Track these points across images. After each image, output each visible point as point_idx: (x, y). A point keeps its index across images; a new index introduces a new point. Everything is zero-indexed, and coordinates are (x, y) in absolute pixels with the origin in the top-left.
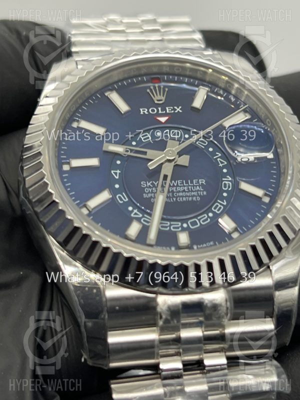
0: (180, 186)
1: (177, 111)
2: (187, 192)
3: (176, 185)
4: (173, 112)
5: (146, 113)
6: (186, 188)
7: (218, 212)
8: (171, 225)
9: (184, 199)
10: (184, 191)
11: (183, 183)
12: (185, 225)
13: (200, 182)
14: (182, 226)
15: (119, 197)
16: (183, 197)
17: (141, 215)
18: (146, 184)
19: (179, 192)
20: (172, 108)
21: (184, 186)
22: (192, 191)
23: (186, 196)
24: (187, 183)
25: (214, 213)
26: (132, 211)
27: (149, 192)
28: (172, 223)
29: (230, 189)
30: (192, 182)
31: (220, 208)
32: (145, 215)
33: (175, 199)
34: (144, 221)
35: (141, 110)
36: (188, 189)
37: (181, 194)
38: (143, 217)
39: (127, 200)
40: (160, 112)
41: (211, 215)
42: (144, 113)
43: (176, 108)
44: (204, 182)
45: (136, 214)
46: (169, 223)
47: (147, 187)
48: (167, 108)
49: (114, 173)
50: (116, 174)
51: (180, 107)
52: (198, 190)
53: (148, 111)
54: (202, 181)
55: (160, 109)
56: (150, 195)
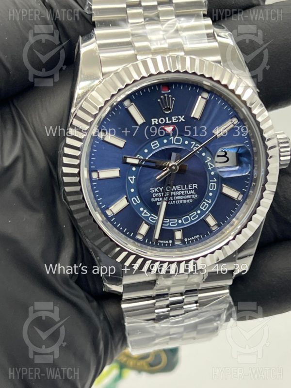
0: (179, 191)
1: (180, 121)
2: (183, 195)
3: (175, 190)
4: (177, 121)
5: (157, 123)
6: (183, 192)
7: (204, 210)
8: (170, 221)
9: (181, 202)
10: (181, 195)
11: (181, 188)
12: (180, 222)
13: (194, 187)
14: (178, 222)
15: (134, 200)
16: (180, 200)
17: (149, 215)
18: (154, 190)
19: (178, 195)
20: (177, 117)
21: (182, 190)
22: (187, 195)
23: (182, 199)
24: (184, 188)
25: (201, 210)
26: (143, 211)
27: (156, 197)
28: (171, 220)
29: (214, 190)
30: (187, 187)
31: (206, 206)
32: (152, 215)
33: (174, 202)
34: (151, 219)
35: (153, 120)
36: (185, 193)
37: (179, 198)
38: (151, 216)
39: (140, 202)
40: (167, 122)
41: (199, 212)
42: (155, 123)
43: (180, 117)
44: (196, 187)
45: (145, 213)
46: (168, 220)
47: (154, 193)
48: (173, 118)
49: (130, 178)
50: (132, 179)
51: (183, 116)
52: (192, 194)
53: (158, 122)
54: (195, 186)
55: (167, 118)
56: (156, 199)
